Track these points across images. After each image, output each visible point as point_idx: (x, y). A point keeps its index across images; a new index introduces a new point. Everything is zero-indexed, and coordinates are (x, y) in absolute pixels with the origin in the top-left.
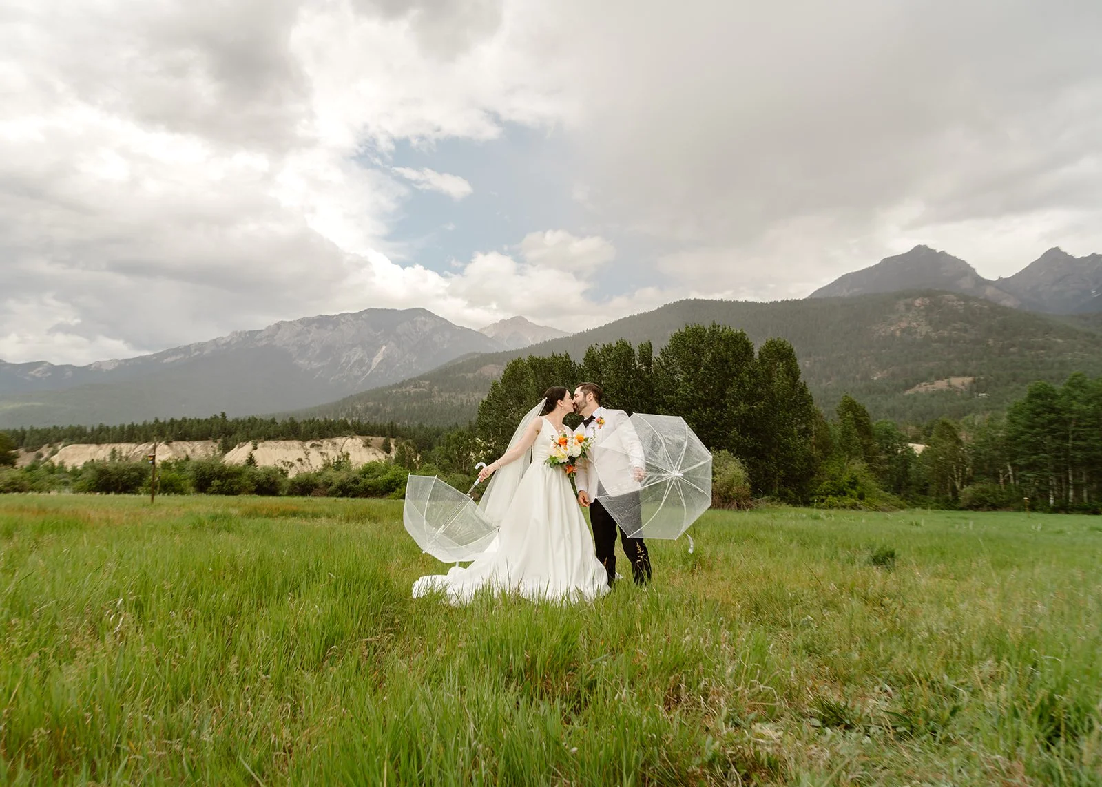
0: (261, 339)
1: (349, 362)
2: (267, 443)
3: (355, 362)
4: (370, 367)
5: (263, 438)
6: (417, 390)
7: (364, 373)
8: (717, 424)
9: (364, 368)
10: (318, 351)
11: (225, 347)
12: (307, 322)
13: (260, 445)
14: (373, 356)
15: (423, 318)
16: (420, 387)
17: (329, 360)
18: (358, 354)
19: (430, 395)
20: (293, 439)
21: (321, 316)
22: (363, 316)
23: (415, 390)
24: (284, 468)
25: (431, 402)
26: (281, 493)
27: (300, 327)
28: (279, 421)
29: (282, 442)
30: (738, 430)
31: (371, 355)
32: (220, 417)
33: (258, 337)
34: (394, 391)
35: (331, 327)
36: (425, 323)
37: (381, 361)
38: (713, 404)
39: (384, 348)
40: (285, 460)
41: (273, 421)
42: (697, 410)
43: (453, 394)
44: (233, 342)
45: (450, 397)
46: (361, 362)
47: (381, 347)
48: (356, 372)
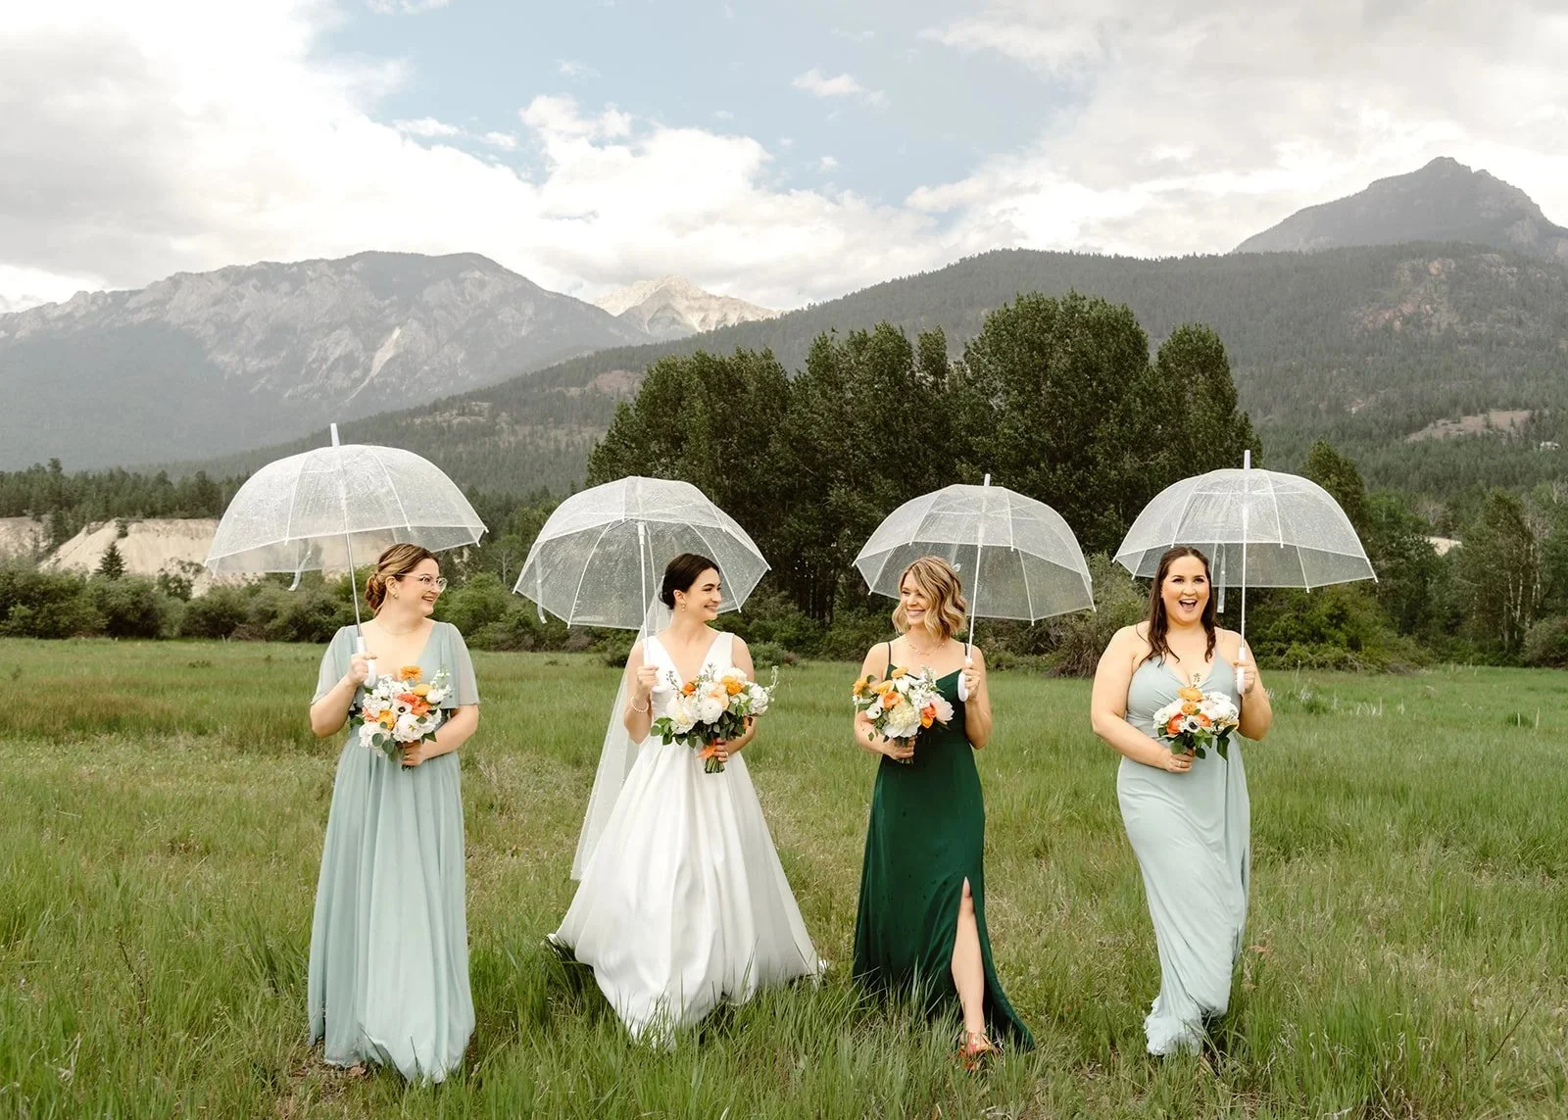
0: (138, 310)
1: (325, 360)
2: (149, 523)
3: (336, 360)
4: (367, 370)
5: (139, 513)
6: (467, 420)
7: (357, 382)
8: (1077, 499)
9: (357, 373)
10: (258, 338)
11: (61, 325)
12: (234, 276)
13: (133, 527)
14: (375, 349)
15: (477, 274)
16: (472, 413)
17: (284, 354)
18: (342, 343)
19: (489, 431)
20: (204, 517)
21: (266, 263)
22: (354, 267)
23: (460, 419)
24: (183, 576)
25: (496, 445)
26: (165, 632)
27: (220, 287)
28: (175, 480)
29: (181, 523)
30: (1117, 509)
31: (372, 347)
32: (48, 469)
33: (132, 304)
34: (418, 421)
35: (285, 287)
36: (482, 285)
37: (392, 360)
38: (1067, 457)
39: (397, 333)
40: (187, 560)
41: (162, 479)
42: (1038, 468)
43: (540, 428)
44: (78, 315)
45: (532, 434)
46: (348, 362)
47: (390, 330)
48: (339, 380)
